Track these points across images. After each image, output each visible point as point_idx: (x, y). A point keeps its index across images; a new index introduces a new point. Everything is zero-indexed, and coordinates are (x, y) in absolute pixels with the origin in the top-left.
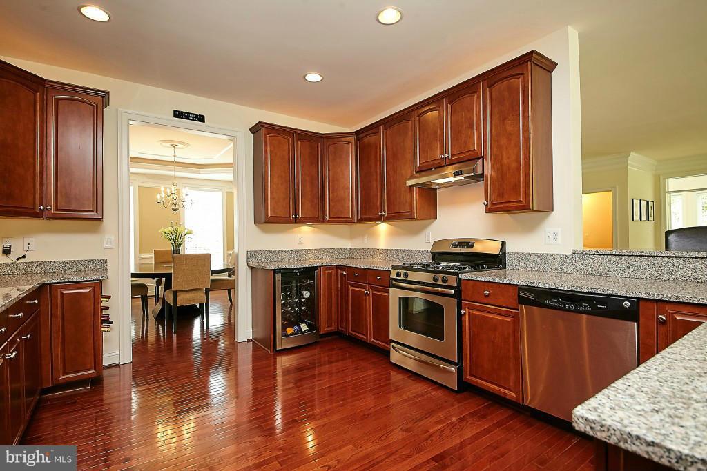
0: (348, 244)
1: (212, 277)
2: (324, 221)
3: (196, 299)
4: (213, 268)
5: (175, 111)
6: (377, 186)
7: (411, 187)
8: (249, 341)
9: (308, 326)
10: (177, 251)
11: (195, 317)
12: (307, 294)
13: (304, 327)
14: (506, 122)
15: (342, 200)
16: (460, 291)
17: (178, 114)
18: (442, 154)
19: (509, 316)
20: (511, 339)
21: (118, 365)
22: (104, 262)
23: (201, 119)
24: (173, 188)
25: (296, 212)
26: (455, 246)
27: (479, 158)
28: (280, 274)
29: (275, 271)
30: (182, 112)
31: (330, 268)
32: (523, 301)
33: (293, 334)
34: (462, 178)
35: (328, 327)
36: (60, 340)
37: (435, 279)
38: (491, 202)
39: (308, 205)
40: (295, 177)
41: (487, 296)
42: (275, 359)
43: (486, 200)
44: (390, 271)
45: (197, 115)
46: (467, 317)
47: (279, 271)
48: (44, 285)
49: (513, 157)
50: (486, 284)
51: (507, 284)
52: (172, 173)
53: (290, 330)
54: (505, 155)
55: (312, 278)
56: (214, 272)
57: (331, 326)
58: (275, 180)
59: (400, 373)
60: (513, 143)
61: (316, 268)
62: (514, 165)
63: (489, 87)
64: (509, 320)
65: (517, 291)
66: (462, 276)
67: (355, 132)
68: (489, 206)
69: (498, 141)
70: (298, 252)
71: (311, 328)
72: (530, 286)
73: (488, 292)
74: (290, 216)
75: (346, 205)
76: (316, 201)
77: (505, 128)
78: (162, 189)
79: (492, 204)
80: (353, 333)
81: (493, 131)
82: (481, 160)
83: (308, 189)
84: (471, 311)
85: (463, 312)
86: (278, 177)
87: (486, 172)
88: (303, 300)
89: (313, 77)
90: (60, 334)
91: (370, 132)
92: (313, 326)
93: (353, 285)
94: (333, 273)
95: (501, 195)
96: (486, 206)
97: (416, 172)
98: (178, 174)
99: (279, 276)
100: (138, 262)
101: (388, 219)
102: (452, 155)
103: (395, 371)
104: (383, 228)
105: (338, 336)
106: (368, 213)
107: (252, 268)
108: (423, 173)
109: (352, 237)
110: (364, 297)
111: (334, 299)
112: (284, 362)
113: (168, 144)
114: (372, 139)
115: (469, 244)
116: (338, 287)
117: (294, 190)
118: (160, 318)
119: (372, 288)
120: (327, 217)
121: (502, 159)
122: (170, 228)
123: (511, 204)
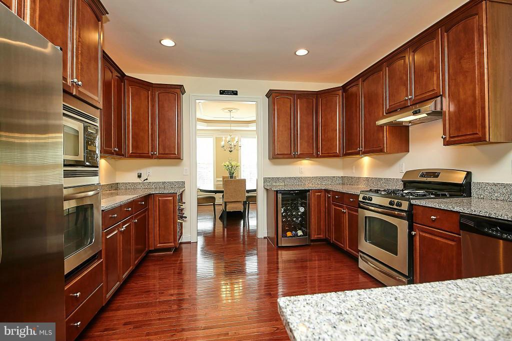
0: (340, 174)
1: (247, 195)
2: (318, 156)
3: (239, 207)
4: (248, 188)
5: (220, 91)
6: (357, 127)
7: (382, 126)
8: (265, 238)
9: (303, 232)
10: (231, 177)
11: (241, 219)
12: (302, 209)
13: (300, 233)
14: (462, 61)
15: (332, 140)
16: (412, 215)
17: (222, 92)
18: (407, 96)
19: (453, 240)
20: (455, 262)
21: (189, 243)
22: (184, 183)
23: (235, 93)
24: (229, 137)
25: (296, 149)
26: (422, 176)
27: (438, 97)
28: (281, 194)
29: (277, 191)
30: (225, 91)
31: (320, 191)
32: (463, 227)
33: (291, 237)
34: (425, 115)
35: (318, 235)
36: (158, 225)
37: (391, 203)
38: (450, 135)
39: (305, 145)
40: (295, 125)
41: (434, 221)
42: (277, 252)
43: (444, 134)
44: (359, 195)
45: (233, 91)
46: (418, 237)
47: (281, 192)
48: (150, 195)
49: (469, 93)
50: (433, 210)
51: (451, 211)
52: (229, 128)
53: (289, 234)
54: (461, 90)
55: (305, 198)
56: (248, 191)
57: (320, 234)
58: (281, 129)
59: (365, 277)
60: (469, 79)
61: (309, 191)
62: (470, 100)
63: (447, 31)
64: (453, 243)
65: (459, 218)
66: (413, 202)
67: (342, 86)
68: (448, 139)
69: (455, 79)
70: (299, 179)
71: (305, 234)
72: (472, 214)
73: (434, 217)
74: (291, 154)
75: (335, 144)
76: (311, 141)
77: (461, 66)
78: (224, 139)
79: (450, 137)
80: (336, 242)
81: (451, 71)
82: (439, 98)
83: (306, 133)
84: (421, 233)
85: (413, 233)
86: (283, 126)
87: (444, 109)
88: (299, 213)
89: (302, 52)
90: (158, 222)
91: (352, 85)
92: (306, 233)
93: (335, 205)
94: (322, 195)
95: (458, 129)
96: (444, 139)
97: (386, 114)
98: (232, 128)
99: (280, 196)
100: (216, 183)
101: (366, 153)
102: (415, 96)
103: (361, 275)
104: (366, 160)
105: (326, 242)
106: (351, 149)
107: (267, 190)
108: (392, 114)
109: (344, 167)
110: (342, 215)
111: (323, 215)
112: (284, 255)
113: (227, 111)
114: (354, 89)
115: (435, 174)
116: (326, 206)
117: (294, 135)
118: (221, 218)
119: (347, 208)
120: (320, 153)
121: (459, 94)
122: (227, 163)
123: (468, 137)
